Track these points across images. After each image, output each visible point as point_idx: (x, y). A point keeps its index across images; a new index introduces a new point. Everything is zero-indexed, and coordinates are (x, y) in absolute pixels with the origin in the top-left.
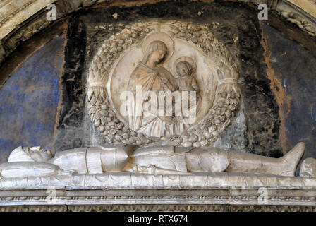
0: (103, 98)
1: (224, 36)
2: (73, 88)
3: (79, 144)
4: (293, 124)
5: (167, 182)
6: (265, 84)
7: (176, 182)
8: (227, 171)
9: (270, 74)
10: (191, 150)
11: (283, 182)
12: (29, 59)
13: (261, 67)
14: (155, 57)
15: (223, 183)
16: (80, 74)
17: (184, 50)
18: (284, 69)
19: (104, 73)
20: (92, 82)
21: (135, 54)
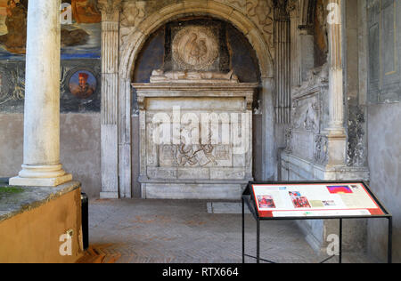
0: (177, 53)
1: (214, 31)
2: (168, 49)
3: (168, 70)
4: (233, 61)
5: (195, 82)
6: (226, 47)
7: (198, 81)
8: (212, 78)
9: (228, 44)
10: (203, 71)
11: (227, 82)
12: (154, 39)
13: (225, 42)
14: (193, 39)
15: (210, 82)
16: (170, 44)
17: (202, 36)
18: (231, 43)
19: (177, 44)
20: (173, 47)
21: (186, 38)
